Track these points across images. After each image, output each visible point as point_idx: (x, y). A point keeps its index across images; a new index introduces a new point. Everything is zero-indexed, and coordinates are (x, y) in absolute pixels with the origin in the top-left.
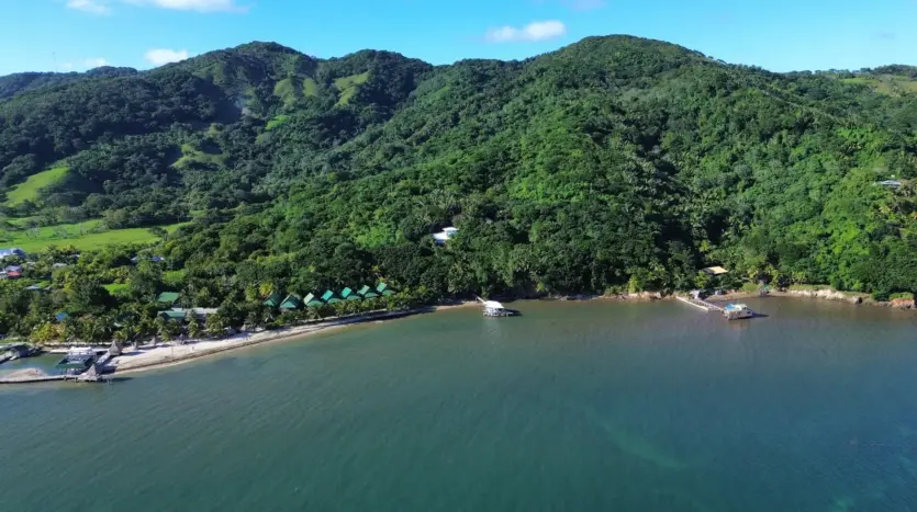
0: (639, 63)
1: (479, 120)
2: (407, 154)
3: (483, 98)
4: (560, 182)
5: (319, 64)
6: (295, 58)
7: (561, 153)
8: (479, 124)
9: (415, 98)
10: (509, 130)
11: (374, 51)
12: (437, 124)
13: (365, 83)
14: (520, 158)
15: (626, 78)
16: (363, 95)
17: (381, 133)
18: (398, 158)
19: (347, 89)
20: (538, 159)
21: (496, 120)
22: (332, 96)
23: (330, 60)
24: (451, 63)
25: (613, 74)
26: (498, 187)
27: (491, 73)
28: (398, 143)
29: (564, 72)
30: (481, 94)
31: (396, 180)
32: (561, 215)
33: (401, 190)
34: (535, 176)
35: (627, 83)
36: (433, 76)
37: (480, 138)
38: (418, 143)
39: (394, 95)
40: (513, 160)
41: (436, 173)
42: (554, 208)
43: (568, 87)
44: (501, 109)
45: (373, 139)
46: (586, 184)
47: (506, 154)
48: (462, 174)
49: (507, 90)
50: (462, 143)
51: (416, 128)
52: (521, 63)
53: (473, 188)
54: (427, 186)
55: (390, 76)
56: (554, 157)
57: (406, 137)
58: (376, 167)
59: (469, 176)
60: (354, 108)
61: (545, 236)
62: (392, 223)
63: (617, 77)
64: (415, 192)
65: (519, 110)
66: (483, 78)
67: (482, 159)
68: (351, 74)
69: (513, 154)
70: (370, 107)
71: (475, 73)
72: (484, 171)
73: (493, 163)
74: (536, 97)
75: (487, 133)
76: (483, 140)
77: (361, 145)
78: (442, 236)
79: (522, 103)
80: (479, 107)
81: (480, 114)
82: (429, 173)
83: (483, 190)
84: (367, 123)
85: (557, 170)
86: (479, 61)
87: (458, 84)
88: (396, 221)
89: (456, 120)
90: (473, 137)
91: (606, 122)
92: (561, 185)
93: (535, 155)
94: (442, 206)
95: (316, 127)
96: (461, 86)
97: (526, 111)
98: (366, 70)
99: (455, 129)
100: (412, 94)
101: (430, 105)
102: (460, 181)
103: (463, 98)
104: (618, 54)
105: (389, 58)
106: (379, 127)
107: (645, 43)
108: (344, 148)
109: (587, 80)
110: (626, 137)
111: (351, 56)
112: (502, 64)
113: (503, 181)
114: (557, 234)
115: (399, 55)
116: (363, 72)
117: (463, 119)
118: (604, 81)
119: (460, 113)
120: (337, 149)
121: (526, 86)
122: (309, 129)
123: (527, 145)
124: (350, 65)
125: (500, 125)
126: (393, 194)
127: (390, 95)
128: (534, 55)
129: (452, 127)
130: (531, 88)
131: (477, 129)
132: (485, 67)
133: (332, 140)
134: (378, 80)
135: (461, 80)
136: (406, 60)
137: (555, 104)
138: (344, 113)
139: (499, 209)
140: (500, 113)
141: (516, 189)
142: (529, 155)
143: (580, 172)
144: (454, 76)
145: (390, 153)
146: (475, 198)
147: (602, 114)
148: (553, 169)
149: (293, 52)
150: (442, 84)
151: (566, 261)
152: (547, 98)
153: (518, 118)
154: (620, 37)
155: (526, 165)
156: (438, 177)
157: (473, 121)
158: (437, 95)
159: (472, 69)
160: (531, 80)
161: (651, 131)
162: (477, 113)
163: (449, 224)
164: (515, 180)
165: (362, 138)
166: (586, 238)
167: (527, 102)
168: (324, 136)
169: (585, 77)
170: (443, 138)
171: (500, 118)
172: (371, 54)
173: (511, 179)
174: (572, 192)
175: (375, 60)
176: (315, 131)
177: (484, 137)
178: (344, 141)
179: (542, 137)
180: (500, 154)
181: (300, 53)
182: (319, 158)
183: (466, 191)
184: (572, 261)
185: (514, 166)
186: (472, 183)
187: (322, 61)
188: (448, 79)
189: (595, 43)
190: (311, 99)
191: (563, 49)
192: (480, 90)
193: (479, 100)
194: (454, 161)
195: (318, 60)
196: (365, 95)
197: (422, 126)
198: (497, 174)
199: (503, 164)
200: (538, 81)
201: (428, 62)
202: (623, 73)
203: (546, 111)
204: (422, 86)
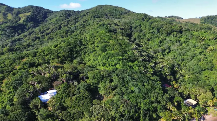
0: (115, 12)
1: (68, 28)
2: (41, 40)
3: (69, 21)
4: (109, 57)
5: (14, 9)
6: (5, 7)
7: (106, 42)
8: (69, 29)
9: (47, 20)
10: (79, 31)
11: (33, 6)
12: (53, 29)
13: (30, 15)
14: (87, 44)
15: (113, 16)
16: (28, 19)
17: (33, 32)
18: (37, 41)
19: (23, 17)
20: (96, 44)
21: (74, 28)
22: (18, 19)
23: (18, 8)
24: (59, 11)
25: (109, 15)
26: (78, 59)
27: (71, 14)
28: (39, 35)
29: (95, 13)
30: (69, 19)
31: (23, 58)
32: (114, 77)
33: (24, 65)
34: (96, 53)
35: (114, 17)
36: (53, 14)
37: (69, 34)
38: (46, 35)
39: (40, 19)
40: (84, 45)
41: (46, 52)
42: (110, 73)
43: (97, 18)
44: (76, 24)
45: (30, 34)
46: (121, 58)
47: (81, 42)
48: (60, 53)
49: (77, 18)
50: (62, 36)
51: (46, 30)
52: (80, 11)
53: (66, 60)
54: (40, 61)
55: (39, 14)
56: (103, 44)
57: (43, 33)
58: (27, 45)
59: (63, 54)
60: (25, 23)
61: (109, 93)
62: (12, 90)
63: (110, 15)
64: (32, 65)
65: (82, 24)
66: (69, 15)
67: (70, 45)
68: (25, 13)
69: (84, 42)
70: (31, 23)
71: (66, 14)
72: (71, 51)
73: (75, 47)
74: (87, 20)
75: (71, 32)
76: (70, 35)
77: (26, 36)
78: (47, 97)
79: (82, 22)
80: (68, 23)
81: (68, 26)
82: (42, 53)
83: (72, 61)
84: (29, 28)
85: (106, 50)
86: (67, 10)
87: (61, 16)
88: (15, 88)
89: (60, 27)
90: (66, 33)
91: (114, 29)
92: (110, 58)
93: (94, 43)
94: (47, 75)
95: (9, 29)
96: (62, 17)
97: (84, 25)
98: (30, 12)
99: (60, 30)
100: (46, 19)
101: (52, 23)
102: (59, 57)
103: (63, 21)
104: (109, 9)
105: (39, 8)
106: (34, 29)
107: (115, 7)
108: (19, 37)
109: (102, 16)
110: (123, 34)
111: (25, 7)
112: (75, 11)
113: (81, 55)
114: (115, 90)
115: (42, 8)
116: (29, 12)
117: (63, 27)
118: (107, 16)
119: (62, 25)
120: (16, 37)
121: (83, 17)
122: (6, 30)
123: (90, 38)
124: (25, 10)
125: (76, 29)
126: (18, 67)
127: (39, 19)
128: (84, 10)
129: (59, 30)
130: (85, 18)
131: (68, 31)
132: (69, 12)
133: (15, 34)
134: (34, 15)
135: (62, 15)
136: (44, 9)
137: (93, 23)
138: (21, 25)
139: (81, 73)
140: (75, 25)
141: (88, 59)
142: (92, 43)
143: (117, 51)
144: (60, 14)
145: (34, 39)
146: (67, 67)
147: (112, 26)
148: (104, 50)
149: (4, 5)
150: (56, 17)
151: (126, 112)
152: (91, 21)
153: (82, 27)
154: (108, 5)
155: (91, 47)
156: (47, 55)
157: (66, 28)
158: (54, 20)
159: (66, 12)
160: (84, 15)
161: (129, 32)
162: (67, 25)
163: (52, 88)
164: (86, 55)
165: (26, 33)
166: (132, 92)
167: (84, 22)
168: (12, 33)
169: (101, 15)
170: (55, 34)
171: (75, 27)
172: (32, 7)
173: (84, 54)
174: (116, 62)
175: (34, 9)
176: (8, 31)
177: (70, 33)
178: (20, 34)
179: (95, 35)
180: (78, 42)
181: (7, 6)
182: (7, 41)
183: (62, 62)
184: (129, 112)
185: (85, 48)
186: (66, 58)
187: (15, 8)
188: (58, 15)
189: (101, 7)
190: (9, 20)
191: (92, 8)
192: (68, 18)
193: (68, 21)
194: (56, 46)
195: (14, 8)
196: (29, 19)
197: (48, 29)
198: (78, 52)
199: (80, 47)
200: (87, 16)
201: (51, 10)
202: (112, 14)
203: (91, 25)
204: (49, 17)
